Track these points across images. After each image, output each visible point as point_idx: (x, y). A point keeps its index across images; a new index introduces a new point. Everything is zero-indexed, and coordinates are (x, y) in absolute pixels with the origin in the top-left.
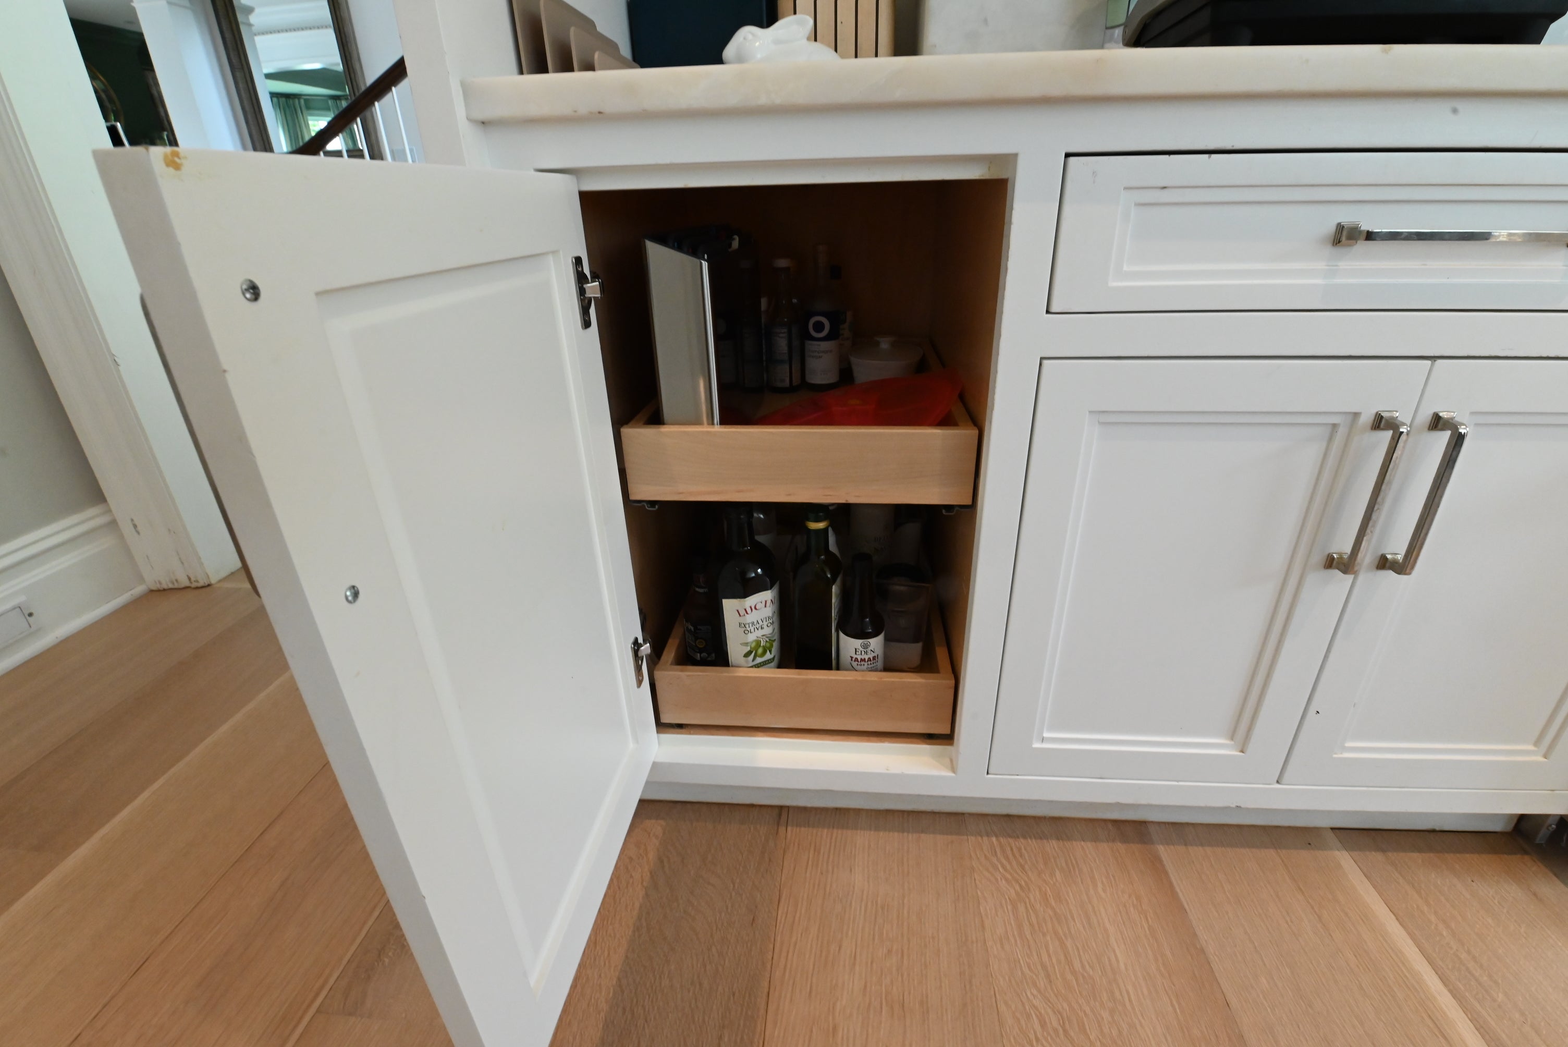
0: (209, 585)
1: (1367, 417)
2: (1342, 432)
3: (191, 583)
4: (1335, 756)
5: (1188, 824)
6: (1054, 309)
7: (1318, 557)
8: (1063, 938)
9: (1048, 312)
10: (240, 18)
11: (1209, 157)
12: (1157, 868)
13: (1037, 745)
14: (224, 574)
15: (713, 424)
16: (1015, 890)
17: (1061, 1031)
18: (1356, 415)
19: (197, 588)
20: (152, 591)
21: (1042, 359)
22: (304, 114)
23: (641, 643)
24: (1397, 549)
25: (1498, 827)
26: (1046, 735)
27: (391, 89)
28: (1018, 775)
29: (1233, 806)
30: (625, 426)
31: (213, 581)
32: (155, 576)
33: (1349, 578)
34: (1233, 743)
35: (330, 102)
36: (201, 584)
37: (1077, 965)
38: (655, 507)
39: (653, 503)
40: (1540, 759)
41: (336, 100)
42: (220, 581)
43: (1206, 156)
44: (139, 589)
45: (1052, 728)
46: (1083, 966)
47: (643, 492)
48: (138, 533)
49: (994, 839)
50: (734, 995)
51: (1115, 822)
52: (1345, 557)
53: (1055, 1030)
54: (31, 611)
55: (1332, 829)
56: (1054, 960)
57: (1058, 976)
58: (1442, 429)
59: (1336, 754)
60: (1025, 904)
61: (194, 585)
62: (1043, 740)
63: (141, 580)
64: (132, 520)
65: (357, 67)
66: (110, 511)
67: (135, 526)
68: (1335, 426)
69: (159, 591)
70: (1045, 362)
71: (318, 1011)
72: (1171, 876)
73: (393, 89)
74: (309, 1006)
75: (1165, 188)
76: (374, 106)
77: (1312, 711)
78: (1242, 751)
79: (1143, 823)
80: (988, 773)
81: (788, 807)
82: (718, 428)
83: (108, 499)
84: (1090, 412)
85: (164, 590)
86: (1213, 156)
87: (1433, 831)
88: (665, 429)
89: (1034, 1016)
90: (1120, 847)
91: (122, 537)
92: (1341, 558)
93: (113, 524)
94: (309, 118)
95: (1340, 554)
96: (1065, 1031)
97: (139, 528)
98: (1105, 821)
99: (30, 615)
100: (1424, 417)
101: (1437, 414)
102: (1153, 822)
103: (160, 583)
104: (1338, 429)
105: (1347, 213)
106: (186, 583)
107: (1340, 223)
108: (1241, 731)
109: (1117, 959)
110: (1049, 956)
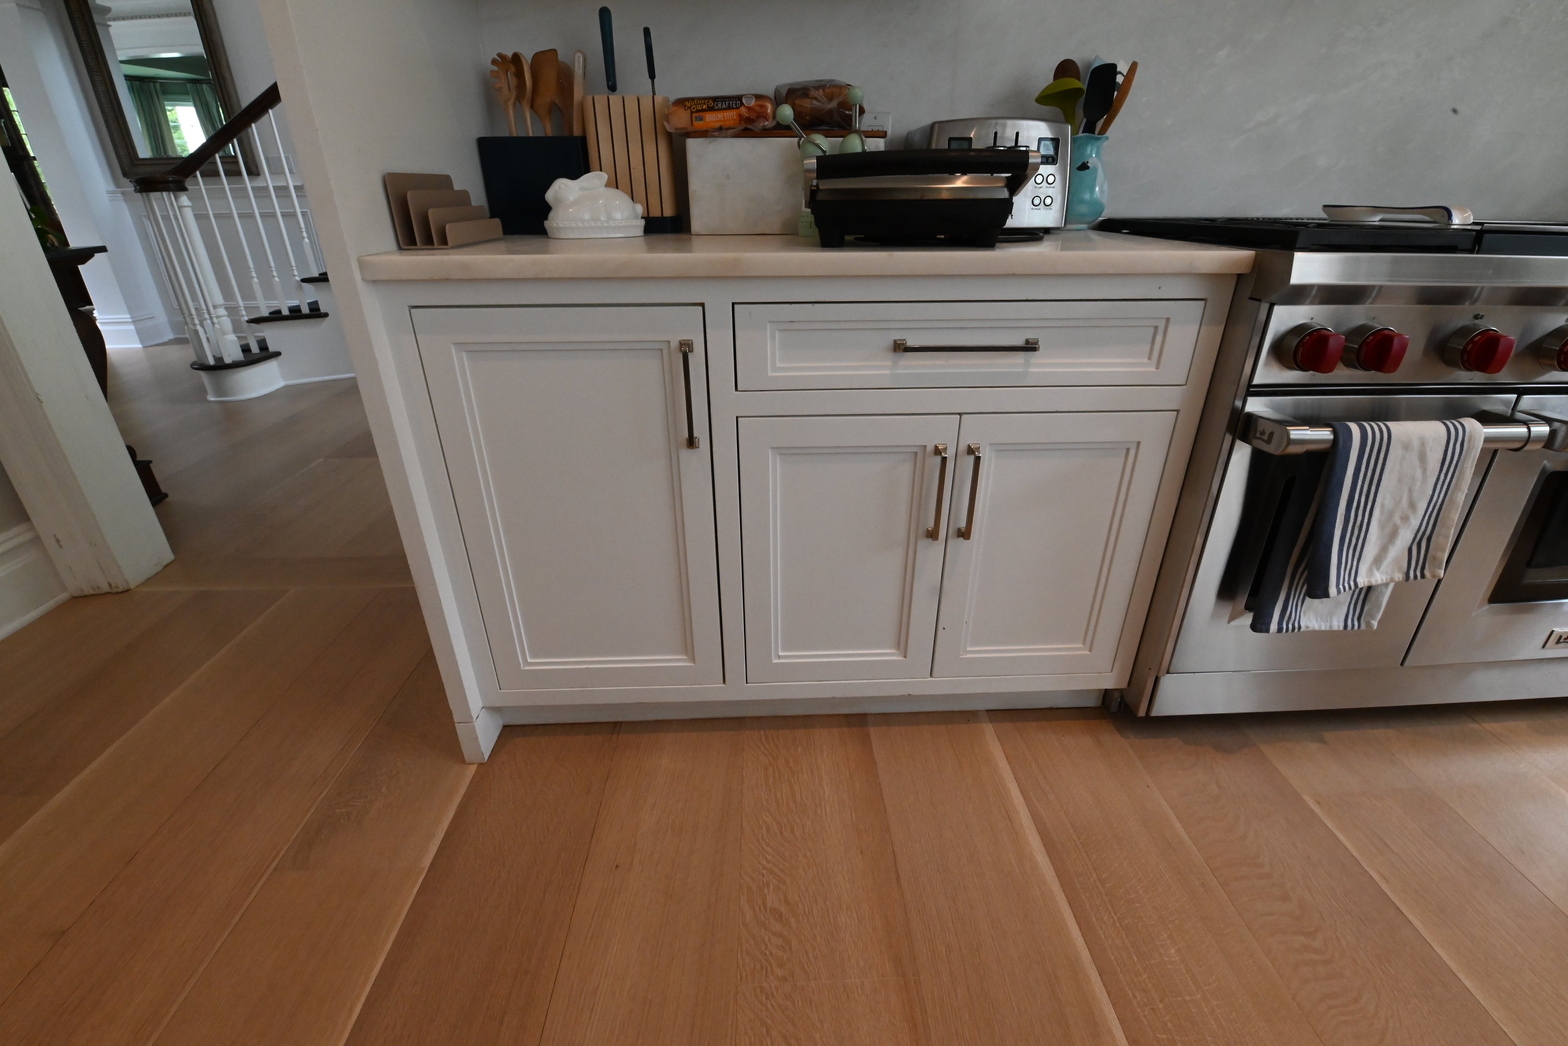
0: (128, 590)
1: (930, 448)
2: (919, 456)
3: (112, 589)
5: (893, 713)
6: (740, 389)
7: (922, 531)
8: (793, 784)
9: (736, 391)
10: (96, 18)
11: (813, 305)
12: (866, 742)
13: (775, 661)
14: (140, 580)
16: (769, 760)
17: (778, 833)
18: (925, 447)
19: (117, 593)
20: (74, 597)
21: (738, 417)
22: (160, 98)
25: (1091, 702)
26: (780, 654)
27: (268, 112)
28: (765, 682)
31: (132, 587)
32: (78, 583)
34: (898, 652)
35: (188, 85)
36: (121, 589)
37: (798, 798)
40: (1087, 652)
41: (195, 83)
42: (138, 586)
43: (811, 305)
44: (63, 597)
45: (784, 650)
46: (802, 799)
48: (61, 546)
49: (762, 732)
50: (570, 833)
51: (847, 716)
52: (932, 531)
53: (775, 832)
55: (987, 711)
56: (784, 796)
57: (784, 804)
58: (971, 454)
59: (962, 656)
60: (774, 767)
61: (115, 590)
62: (779, 657)
63: (64, 588)
64: (55, 536)
65: (227, 75)
66: (32, 528)
67: (58, 541)
68: (916, 453)
69: (81, 597)
70: (740, 420)
71: (275, 869)
72: (874, 745)
73: (270, 111)
74: (268, 867)
75: (792, 322)
76: (251, 127)
77: (941, 629)
78: (905, 657)
79: (865, 715)
80: (747, 683)
81: (621, 723)
83: (32, 519)
84: (772, 448)
85: (86, 596)
86: (815, 305)
87: (1051, 709)
89: (764, 828)
91: (45, 551)
93: (37, 540)
94: (166, 103)
95: (929, 530)
96: (781, 833)
97: (61, 543)
98: (839, 715)
100: (963, 447)
101: (969, 446)
102: (871, 714)
103: (82, 590)
104: (918, 455)
105: (898, 336)
106: (107, 589)
107: (895, 341)
108: (902, 644)
109: (824, 793)
110: (782, 795)
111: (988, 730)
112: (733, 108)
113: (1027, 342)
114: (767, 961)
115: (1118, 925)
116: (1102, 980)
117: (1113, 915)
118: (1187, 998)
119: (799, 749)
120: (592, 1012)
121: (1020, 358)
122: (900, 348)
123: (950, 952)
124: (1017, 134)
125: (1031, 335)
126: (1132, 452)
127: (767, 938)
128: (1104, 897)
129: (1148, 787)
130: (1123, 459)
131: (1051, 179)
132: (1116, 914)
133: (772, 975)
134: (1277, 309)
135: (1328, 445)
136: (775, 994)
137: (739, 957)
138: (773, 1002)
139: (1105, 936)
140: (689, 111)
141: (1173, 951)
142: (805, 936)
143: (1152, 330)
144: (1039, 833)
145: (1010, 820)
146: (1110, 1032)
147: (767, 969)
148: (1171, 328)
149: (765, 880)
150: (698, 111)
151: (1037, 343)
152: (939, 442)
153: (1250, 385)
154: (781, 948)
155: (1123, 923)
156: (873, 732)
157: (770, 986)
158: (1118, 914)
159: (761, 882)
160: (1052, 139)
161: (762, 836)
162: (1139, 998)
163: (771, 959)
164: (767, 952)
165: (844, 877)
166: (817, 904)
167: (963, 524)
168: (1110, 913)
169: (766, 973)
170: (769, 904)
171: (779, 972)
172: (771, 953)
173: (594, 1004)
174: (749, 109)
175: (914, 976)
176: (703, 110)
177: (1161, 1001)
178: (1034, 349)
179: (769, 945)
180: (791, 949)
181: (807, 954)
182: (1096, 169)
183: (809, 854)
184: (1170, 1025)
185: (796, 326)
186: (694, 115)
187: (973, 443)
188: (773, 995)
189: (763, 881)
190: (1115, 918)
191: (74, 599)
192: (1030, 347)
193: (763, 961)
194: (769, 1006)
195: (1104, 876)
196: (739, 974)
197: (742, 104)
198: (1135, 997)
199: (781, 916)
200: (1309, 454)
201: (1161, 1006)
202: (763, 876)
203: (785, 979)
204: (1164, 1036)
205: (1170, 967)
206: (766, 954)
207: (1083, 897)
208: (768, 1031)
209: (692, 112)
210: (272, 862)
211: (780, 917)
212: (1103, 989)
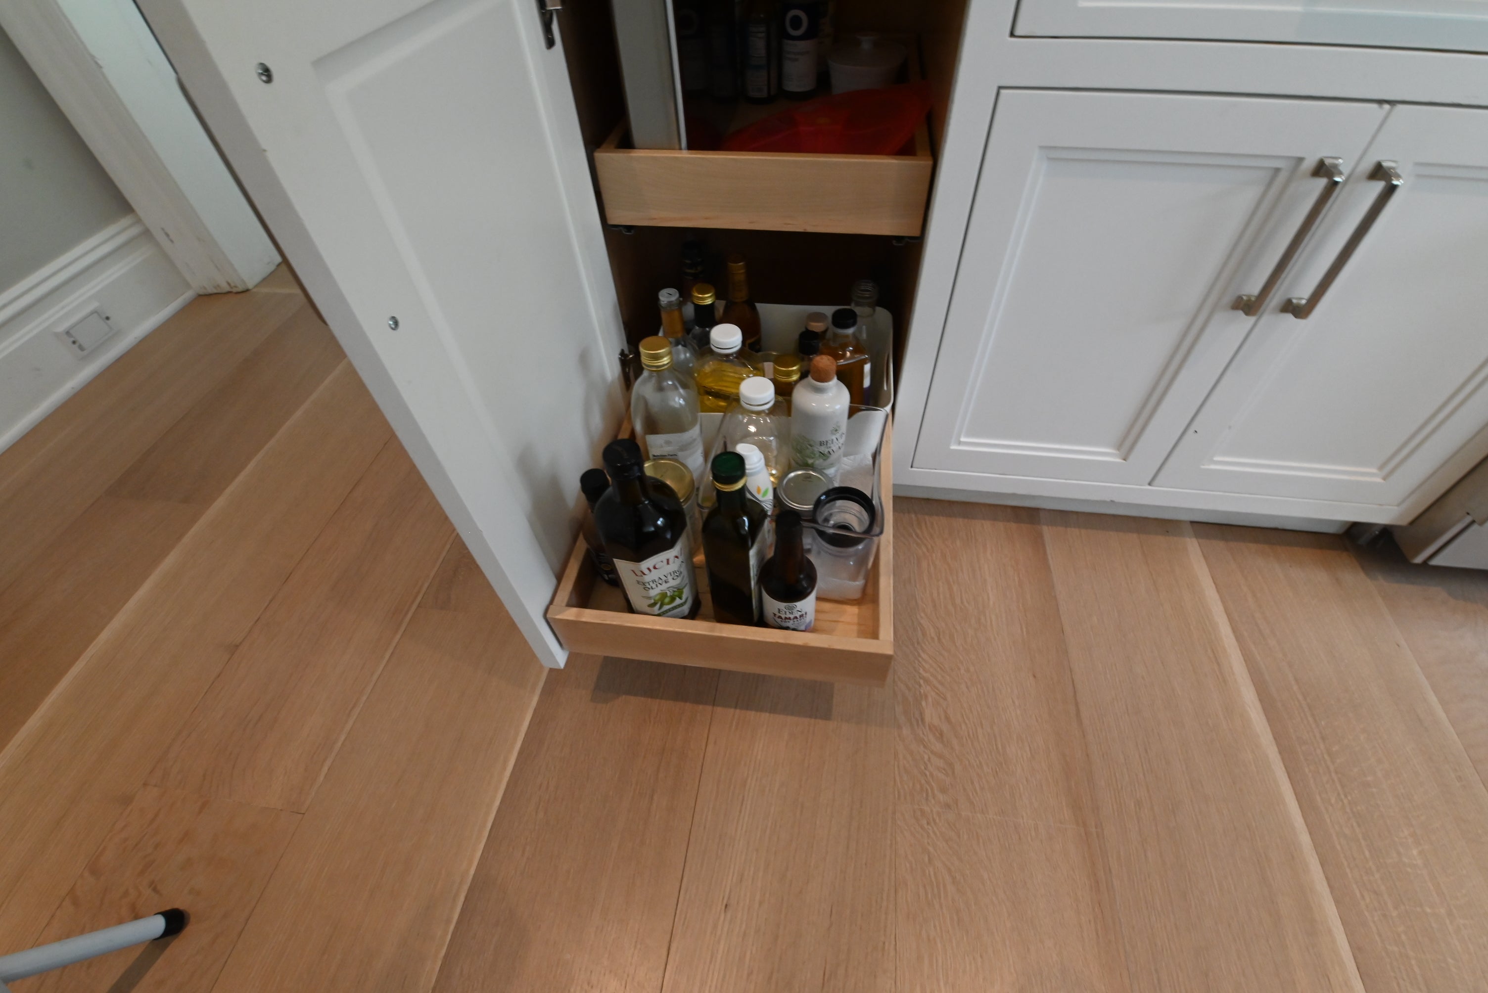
0: (247, 290)
2: (1282, 178)
3: (232, 288)
4: (1203, 467)
6: (1018, 32)
7: (1228, 298)
8: (952, 583)
9: (1012, 35)
12: (1038, 543)
13: (953, 447)
14: (257, 279)
15: (680, 149)
17: (936, 639)
18: (1300, 160)
19: (237, 293)
21: (1000, 88)
23: (627, 354)
24: (1302, 293)
26: (963, 439)
28: (936, 469)
29: (1108, 500)
30: (598, 150)
31: (250, 286)
32: (199, 281)
33: (1252, 320)
34: (1118, 452)
36: (240, 289)
37: (958, 601)
38: (630, 232)
39: (629, 228)
40: (1380, 480)
42: (256, 286)
44: (189, 295)
46: (962, 602)
47: (621, 217)
48: (172, 241)
49: (913, 516)
51: (1014, 508)
52: (1253, 299)
53: (932, 639)
54: (108, 315)
55: (1190, 522)
56: (941, 596)
57: (942, 607)
58: (1380, 179)
59: (1203, 465)
61: (234, 290)
62: (960, 443)
63: (188, 286)
64: (163, 229)
66: (139, 221)
67: (167, 234)
68: (1277, 170)
69: (205, 295)
70: (1003, 92)
71: (419, 606)
72: (1047, 548)
74: (412, 603)
77: (1191, 431)
78: (1125, 460)
79: (1037, 510)
82: (686, 154)
83: (135, 209)
84: (1042, 148)
85: (210, 295)
87: (1276, 530)
88: (636, 154)
89: (919, 629)
90: (1013, 526)
91: (157, 245)
92: (1249, 300)
93: (147, 234)
95: (1249, 296)
96: (939, 639)
97: (172, 237)
98: (1006, 507)
99: (108, 318)
102: (1044, 509)
103: (205, 288)
104: (1282, 170)
106: (227, 289)
109: (989, 599)
110: (938, 594)
111: (1192, 546)
114: (928, 782)
115: (1348, 810)
116: (1324, 872)
117: (1343, 797)
118: (1428, 910)
119: (958, 543)
120: (742, 805)
123: (1140, 809)
127: (926, 757)
128: (1333, 775)
129: (1398, 646)
132: (1346, 796)
133: (934, 798)
136: (937, 821)
137: (897, 772)
138: (935, 829)
139: (1331, 820)
141: (1415, 852)
142: (969, 762)
144: (1254, 684)
145: (1218, 664)
146: (1330, 931)
147: (927, 790)
149: (922, 691)
152: (1332, 153)
154: (943, 771)
155: (1355, 810)
156: (1047, 531)
157: (932, 811)
158: (1349, 798)
159: (918, 693)
161: (918, 639)
162: (1368, 900)
163: (931, 780)
164: (928, 773)
165: (1013, 702)
166: (982, 728)
168: (1339, 794)
169: (927, 795)
170: (927, 719)
171: (941, 797)
172: (932, 775)
173: (743, 797)
175: (1096, 828)
177: (1396, 908)
179: (929, 765)
180: (953, 773)
181: (972, 783)
183: (972, 669)
184: (1403, 937)
188: (934, 820)
189: (920, 692)
190: (1345, 801)
191: (200, 296)
193: (923, 782)
194: (931, 832)
195: (1334, 749)
196: (896, 793)
198: (1363, 896)
199: (941, 734)
201: (1395, 914)
202: (920, 686)
203: (948, 806)
204: (1396, 949)
205: (1409, 870)
206: (926, 775)
207: (1307, 770)
208: (930, 860)
210: (416, 597)
211: (941, 736)
212: (1325, 883)
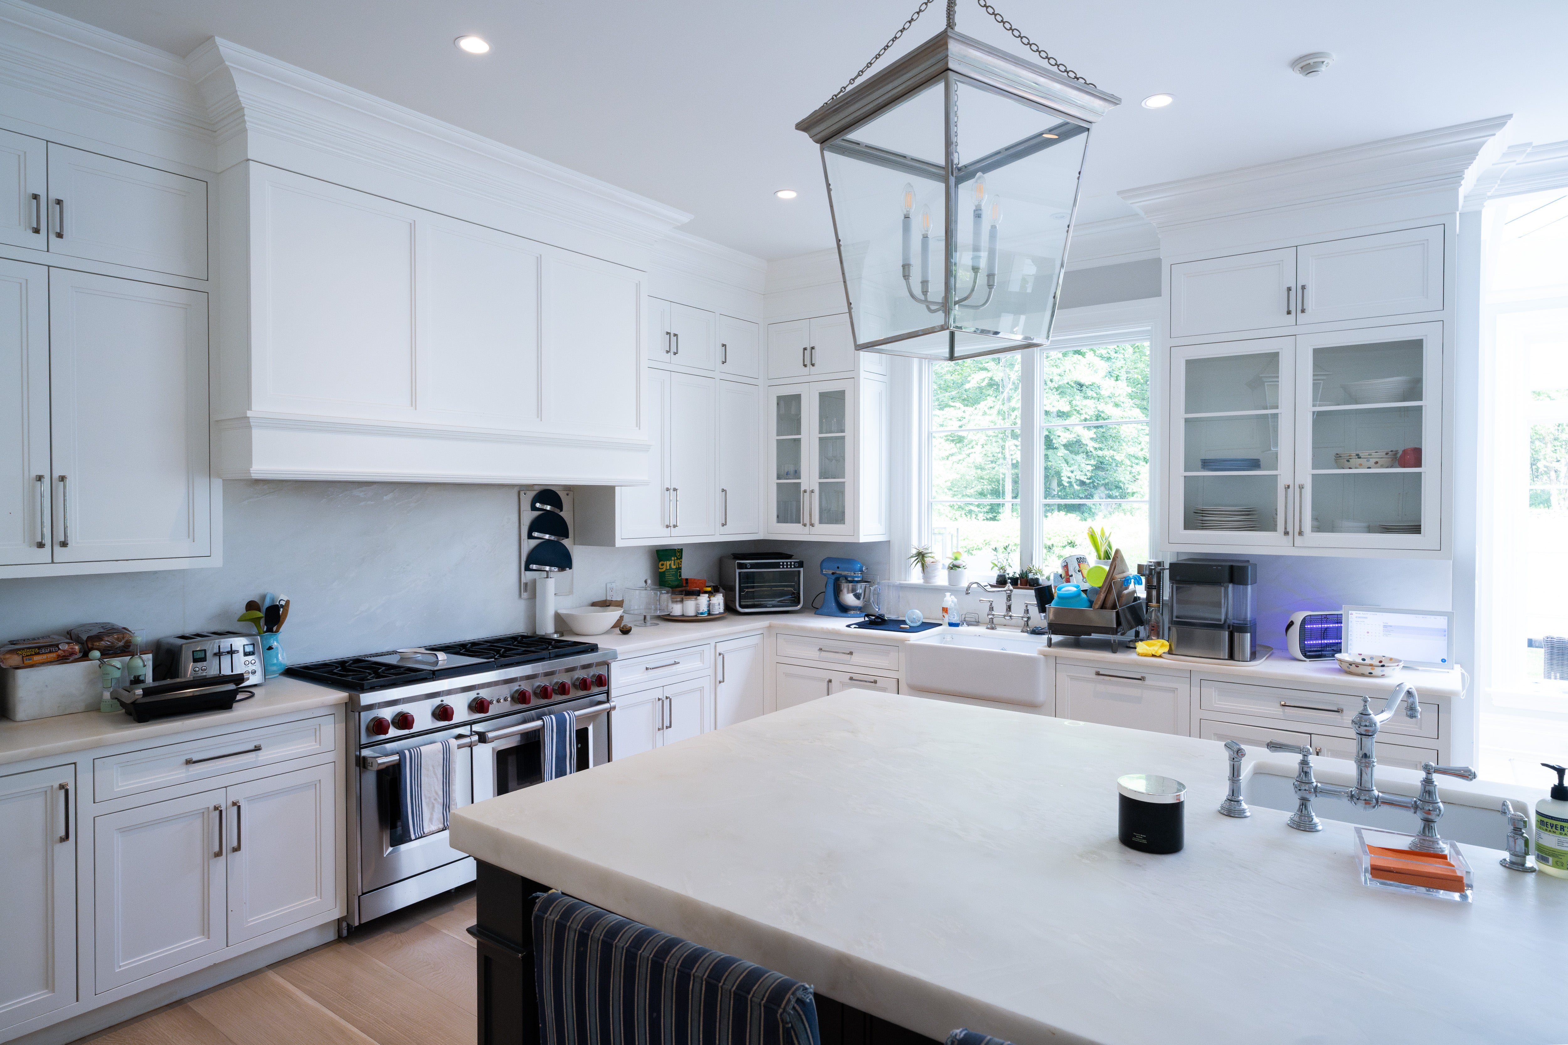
1: (212, 807)
5: (203, 991)
7: (211, 854)
13: (117, 970)
21: (94, 818)
24: (233, 846)
25: (332, 937)
26: (121, 964)
33: (222, 858)
34: (204, 936)
43: (139, 752)
45: (123, 961)
52: (218, 852)
58: (234, 805)
59: (246, 925)
62: (121, 967)
68: (203, 812)
72: (198, 1013)
78: (209, 939)
80: (96, 995)
84: (114, 830)
86: (142, 751)
100: (230, 803)
101: (233, 802)
104: (203, 814)
105: (188, 757)
107: (186, 760)
108: (205, 930)
112: (53, 652)
113: (255, 747)
121: (253, 754)
122: (189, 762)
124: (231, 645)
125: (257, 743)
126: (318, 785)
130: (314, 790)
131: (253, 662)
134: (362, 714)
135: (398, 761)
140: (21, 656)
143: (314, 730)
148: (322, 728)
150: (27, 656)
151: (260, 746)
152: (215, 803)
153: (360, 745)
160: (251, 644)
167: (235, 844)
174: (64, 651)
176: (31, 655)
178: (260, 749)
182: (277, 648)
185: (129, 763)
186: (25, 658)
187: (234, 800)
192: (257, 749)
197: (59, 649)
200: (388, 768)
209: (23, 657)
